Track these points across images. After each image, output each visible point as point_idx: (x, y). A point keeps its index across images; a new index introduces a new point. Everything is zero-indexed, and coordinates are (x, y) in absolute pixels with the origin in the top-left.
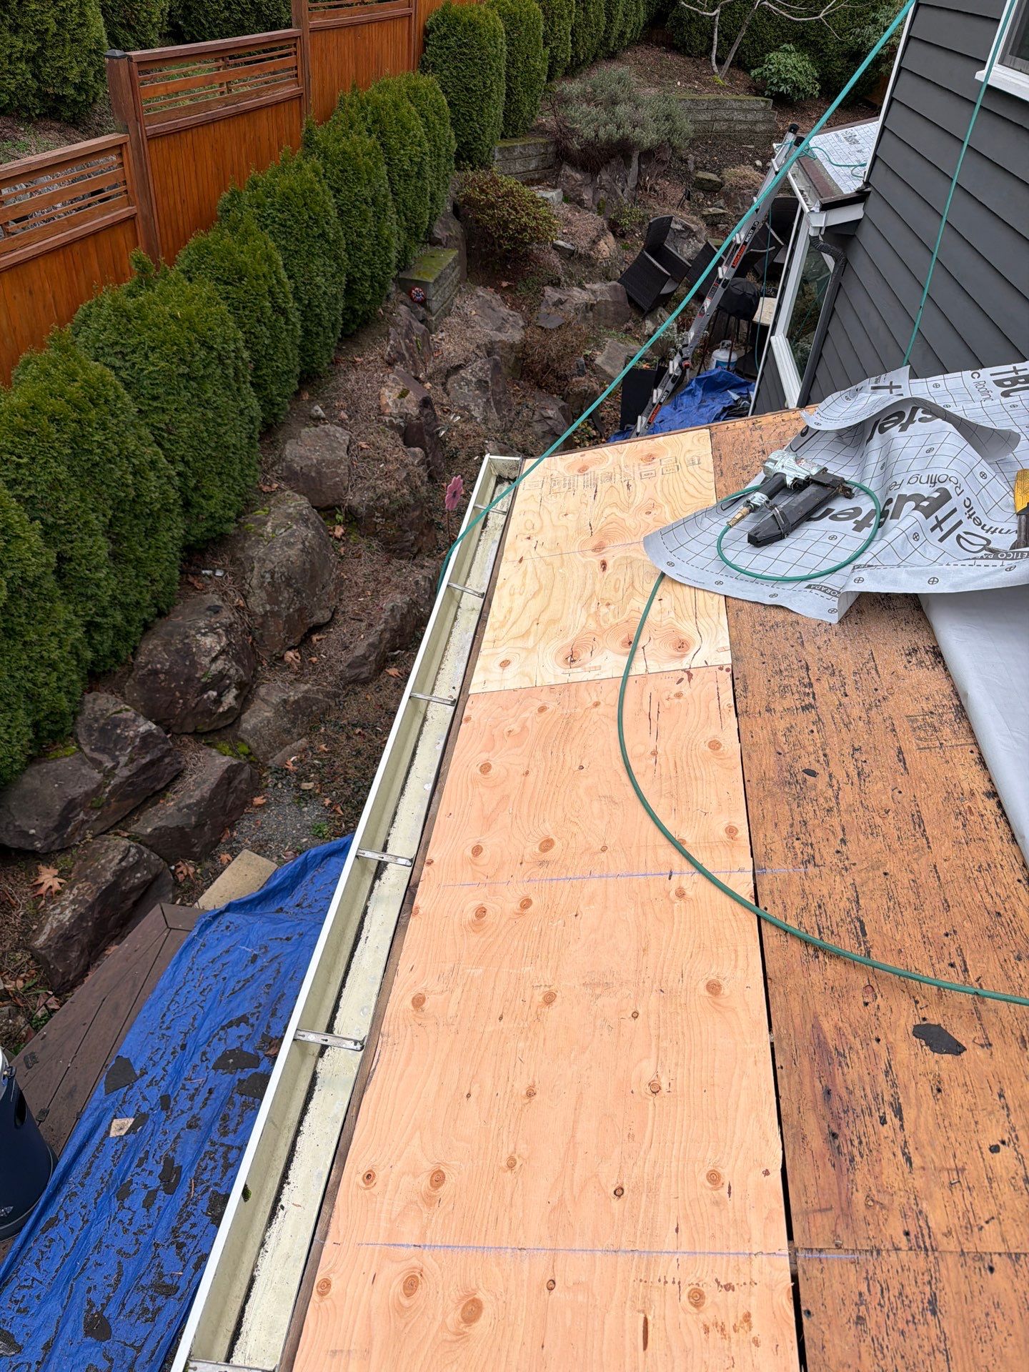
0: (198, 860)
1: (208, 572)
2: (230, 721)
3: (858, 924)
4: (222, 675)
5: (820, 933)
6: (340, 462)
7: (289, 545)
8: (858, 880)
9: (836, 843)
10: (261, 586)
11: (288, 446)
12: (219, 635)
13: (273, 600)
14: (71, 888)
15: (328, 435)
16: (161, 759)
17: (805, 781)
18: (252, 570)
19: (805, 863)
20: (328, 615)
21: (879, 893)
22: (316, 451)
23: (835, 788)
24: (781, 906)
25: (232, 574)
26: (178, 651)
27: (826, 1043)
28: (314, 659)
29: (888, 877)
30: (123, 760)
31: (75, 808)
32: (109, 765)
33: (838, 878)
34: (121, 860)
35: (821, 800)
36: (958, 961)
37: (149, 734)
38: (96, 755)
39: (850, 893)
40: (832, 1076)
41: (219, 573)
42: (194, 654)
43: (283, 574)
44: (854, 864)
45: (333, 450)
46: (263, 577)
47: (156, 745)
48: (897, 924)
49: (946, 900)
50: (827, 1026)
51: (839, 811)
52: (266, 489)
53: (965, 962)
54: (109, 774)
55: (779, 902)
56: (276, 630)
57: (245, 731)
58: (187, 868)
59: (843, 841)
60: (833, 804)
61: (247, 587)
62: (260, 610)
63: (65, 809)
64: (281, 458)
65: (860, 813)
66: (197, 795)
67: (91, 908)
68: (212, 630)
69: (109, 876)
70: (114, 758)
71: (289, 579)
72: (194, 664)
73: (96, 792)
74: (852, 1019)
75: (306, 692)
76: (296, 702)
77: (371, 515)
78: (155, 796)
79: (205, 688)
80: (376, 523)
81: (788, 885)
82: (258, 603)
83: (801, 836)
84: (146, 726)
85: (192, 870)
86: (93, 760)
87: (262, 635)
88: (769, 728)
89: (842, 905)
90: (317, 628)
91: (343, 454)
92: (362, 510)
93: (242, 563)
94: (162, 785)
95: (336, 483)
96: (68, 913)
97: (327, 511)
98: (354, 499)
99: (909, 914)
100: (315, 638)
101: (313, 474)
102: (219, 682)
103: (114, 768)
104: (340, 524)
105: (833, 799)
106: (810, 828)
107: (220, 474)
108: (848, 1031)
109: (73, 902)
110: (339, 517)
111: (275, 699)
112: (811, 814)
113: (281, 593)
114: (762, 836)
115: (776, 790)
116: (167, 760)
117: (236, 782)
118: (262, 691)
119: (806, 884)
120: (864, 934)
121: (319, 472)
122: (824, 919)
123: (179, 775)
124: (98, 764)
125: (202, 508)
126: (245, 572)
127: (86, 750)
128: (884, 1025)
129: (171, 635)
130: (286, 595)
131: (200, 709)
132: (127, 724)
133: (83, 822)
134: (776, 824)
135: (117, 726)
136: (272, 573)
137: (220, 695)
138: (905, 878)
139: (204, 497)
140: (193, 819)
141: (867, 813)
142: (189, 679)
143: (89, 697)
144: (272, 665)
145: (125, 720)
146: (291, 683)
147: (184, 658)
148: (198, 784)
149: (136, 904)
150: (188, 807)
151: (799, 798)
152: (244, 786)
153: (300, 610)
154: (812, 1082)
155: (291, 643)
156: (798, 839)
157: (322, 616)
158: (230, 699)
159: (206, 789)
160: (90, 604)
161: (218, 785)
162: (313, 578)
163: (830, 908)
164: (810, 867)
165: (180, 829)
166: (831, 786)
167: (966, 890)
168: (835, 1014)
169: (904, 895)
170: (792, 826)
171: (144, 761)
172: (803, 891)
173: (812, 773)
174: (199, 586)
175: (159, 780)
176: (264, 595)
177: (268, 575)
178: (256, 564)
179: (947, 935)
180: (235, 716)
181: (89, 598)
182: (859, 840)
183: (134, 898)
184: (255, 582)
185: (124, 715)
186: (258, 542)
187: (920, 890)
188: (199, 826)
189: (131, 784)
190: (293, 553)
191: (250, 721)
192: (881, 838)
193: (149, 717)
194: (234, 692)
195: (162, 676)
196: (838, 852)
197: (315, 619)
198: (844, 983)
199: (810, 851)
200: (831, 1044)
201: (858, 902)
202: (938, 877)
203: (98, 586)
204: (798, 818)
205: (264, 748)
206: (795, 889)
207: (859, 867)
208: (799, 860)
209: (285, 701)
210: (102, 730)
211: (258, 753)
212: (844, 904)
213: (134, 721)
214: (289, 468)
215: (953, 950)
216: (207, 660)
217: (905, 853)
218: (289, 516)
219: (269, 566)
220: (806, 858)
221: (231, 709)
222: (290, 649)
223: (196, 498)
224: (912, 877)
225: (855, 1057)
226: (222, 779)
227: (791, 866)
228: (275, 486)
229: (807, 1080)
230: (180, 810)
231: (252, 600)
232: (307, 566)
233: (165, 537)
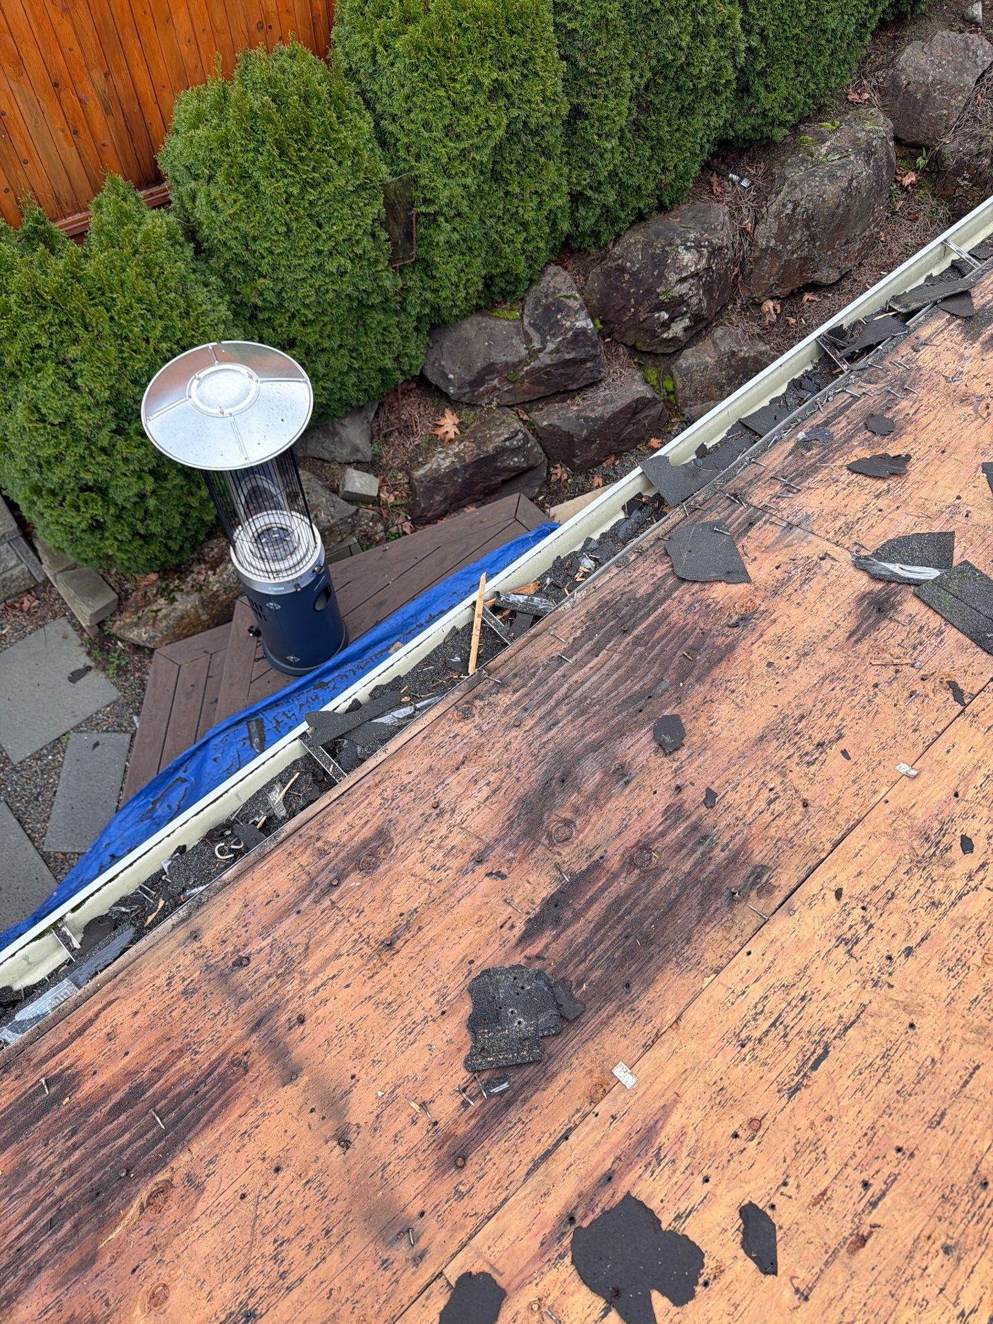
0: (575, 470)
1: (735, 178)
2: (670, 350)
3: (820, 1051)
4: (682, 300)
5: (773, 1024)
6: (961, 90)
7: (832, 177)
8: (873, 1007)
9: (897, 946)
10: (777, 216)
11: (908, 49)
12: (701, 255)
13: (782, 237)
14: (461, 442)
15: (967, 48)
16: (584, 361)
17: (948, 849)
18: (778, 193)
19: (842, 940)
20: (834, 276)
21: (880, 1040)
22: (940, 66)
23: (972, 884)
24: (766, 964)
25: (758, 190)
26: (653, 256)
27: (657, 1134)
28: (792, 321)
29: (911, 1032)
30: (551, 346)
31: (492, 373)
32: (537, 345)
33: (855, 986)
34: (507, 440)
35: (940, 885)
36: (877, 1187)
37: (583, 331)
38: (531, 331)
39: (849, 1013)
40: (629, 1166)
41: (745, 183)
42: (666, 266)
43: (807, 210)
44: (891, 986)
45: (961, 70)
46: (784, 205)
47: (584, 346)
48: (861, 1089)
49: (943, 1115)
50: (677, 1119)
51: (945, 914)
52: (853, 97)
53: (883, 1194)
54: (533, 354)
55: (768, 957)
56: (769, 272)
57: (679, 368)
58: (560, 472)
59: (909, 951)
60: (947, 900)
61: (764, 210)
62: (762, 243)
63: (484, 369)
64: (891, 63)
65: (964, 935)
66: (599, 411)
67: (466, 468)
68: (698, 246)
69: (490, 448)
70: (544, 342)
71: (811, 218)
72: (662, 276)
73: (516, 366)
74: (705, 1137)
75: (761, 353)
76: (744, 359)
77: (957, 172)
78: (565, 394)
79: (660, 307)
80: (959, 186)
81: (798, 949)
82: (765, 235)
83: (871, 908)
84: (584, 322)
85: (565, 476)
86: (526, 334)
87: (751, 271)
88: (979, 755)
89: (827, 1016)
90: (815, 287)
91: (970, 80)
92: (951, 163)
93: (773, 181)
94: (575, 387)
95: (940, 117)
96: (447, 463)
97: (907, 146)
98: (951, 146)
99: (886, 1090)
100: (807, 296)
101: (919, 96)
102: (675, 306)
103: (540, 350)
104: (916, 170)
105: (954, 895)
106: (891, 905)
107: (798, 63)
108: (690, 1142)
109: (456, 455)
110: (921, 162)
111: (724, 347)
112: (911, 892)
113: (794, 231)
114: (831, 874)
115: (904, 834)
116: (589, 365)
117: (643, 415)
118: (719, 332)
119: (818, 963)
120: (815, 1067)
121: (927, 96)
122: (792, 1015)
123: (594, 383)
124: (529, 340)
125: (758, 100)
126: (770, 193)
127: (526, 321)
128: (728, 1172)
129: (658, 234)
130: (798, 236)
131: (646, 325)
132: (569, 312)
133: (495, 388)
134: (860, 874)
135: (560, 311)
136: (796, 205)
137: (672, 320)
138: (928, 1049)
139: (767, 86)
140: (585, 433)
141: (974, 941)
142: (650, 291)
143: (552, 269)
144: (745, 308)
145: (569, 308)
146: (752, 337)
147: (655, 267)
148: (606, 401)
149: (504, 482)
150: (586, 419)
151: (919, 863)
152: (646, 422)
153: (805, 260)
154: (607, 1154)
155: (777, 293)
156: (864, 908)
157: (827, 275)
158: (678, 329)
159: (610, 409)
160: (587, 174)
161: (621, 411)
162: (840, 227)
163: (811, 1008)
164: (843, 948)
165: (570, 436)
166: (970, 878)
167: (980, 1125)
168: (697, 1115)
169: (904, 1067)
170: (875, 888)
171: (567, 356)
172: (806, 967)
173: (967, 845)
174: (717, 189)
175: (574, 380)
176: (775, 230)
177: (790, 206)
178: (785, 188)
179: (899, 1150)
180: (678, 347)
181: (590, 166)
182: (928, 964)
183: (505, 476)
184: (774, 208)
185: (571, 303)
186: (804, 161)
187: (929, 1078)
188: (588, 441)
189: (548, 373)
190: (831, 190)
191: (688, 359)
192: (955, 983)
193: (592, 316)
194: (686, 322)
195: (627, 277)
196: (890, 958)
197: (817, 276)
198: (738, 1095)
199: (861, 932)
200: (661, 1139)
201: (846, 1029)
202: (967, 1082)
203: (601, 155)
204: (891, 885)
205: (688, 393)
206: (800, 959)
207: (891, 992)
208: (839, 932)
209: (733, 354)
210: (547, 308)
211: (680, 395)
212: (830, 1019)
213: (576, 312)
214: (894, 80)
215: (886, 1172)
216: (676, 277)
217: (962, 1022)
218: (855, 141)
219: (797, 195)
220: (849, 936)
221: (675, 339)
222: (772, 298)
223: (758, 87)
224: (937, 1055)
225: (667, 1172)
226: (628, 406)
227: (822, 931)
228: (866, 96)
229: (605, 1148)
230: (578, 418)
231: (761, 227)
232: (840, 211)
233: (698, 122)
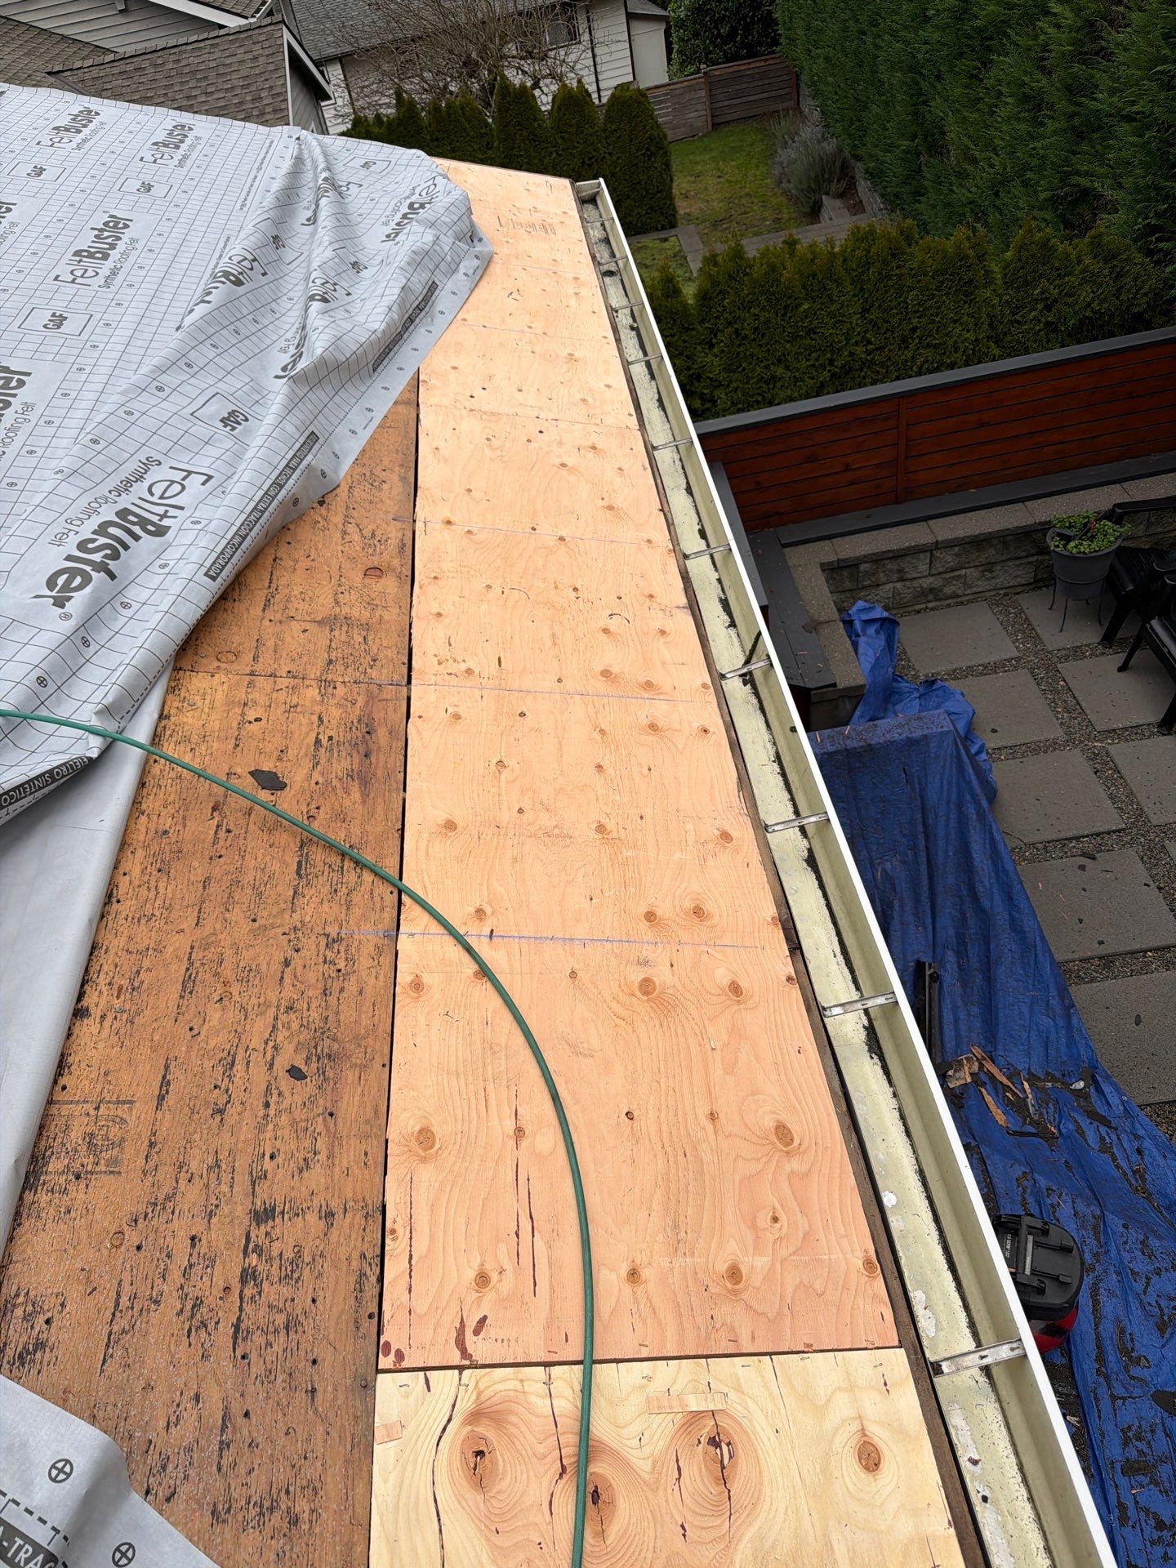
3: (303, 872)
5: (342, 868)
8: (287, 916)
9: (297, 961)
17: (308, 1060)
19: (338, 939)
21: (269, 901)
23: (271, 1044)
24: (376, 894)
27: (360, 784)
29: (253, 917)
33: (308, 919)
35: (295, 1026)
36: (222, 834)
39: (300, 901)
40: (361, 764)
44: (284, 934)
48: (263, 870)
49: (204, 887)
50: (356, 795)
51: (278, 1007)
53: (216, 833)
55: (377, 899)
59: (287, 963)
60: (283, 1018)
81: (363, 915)
83: (334, 975)
89: (313, 891)
99: (248, 879)
106: (321, 985)
108: (340, 792)
112: (313, 1006)
114: (381, 978)
115: (350, 1047)
119: (343, 916)
120: (299, 863)
122: (335, 879)
128: (308, 793)
134: (361, 993)
138: (237, 914)
141: (244, 1001)
151: (322, 1032)
154: (377, 763)
156: (339, 971)
163: (326, 890)
164: (334, 935)
166: (275, 1048)
167: (179, 896)
168: (347, 803)
169: (244, 896)
170: (342, 990)
172: (348, 909)
173: (295, 1073)
179: (220, 857)
182: (268, 964)
187: (225, 900)
192: (242, 964)
196: (297, 951)
198: (333, 825)
199: (329, 954)
200: (356, 784)
201: (295, 893)
202: (199, 912)
204: (332, 1000)
206: (357, 911)
207: (281, 930)
208: (344, 943)
212: (309, 892)
215: (221, 843)
217: (222, 944)
220: (336, 945)
224: (227, 915)
225: (340, 774)
227: (356, 936)
229: (381, 763)
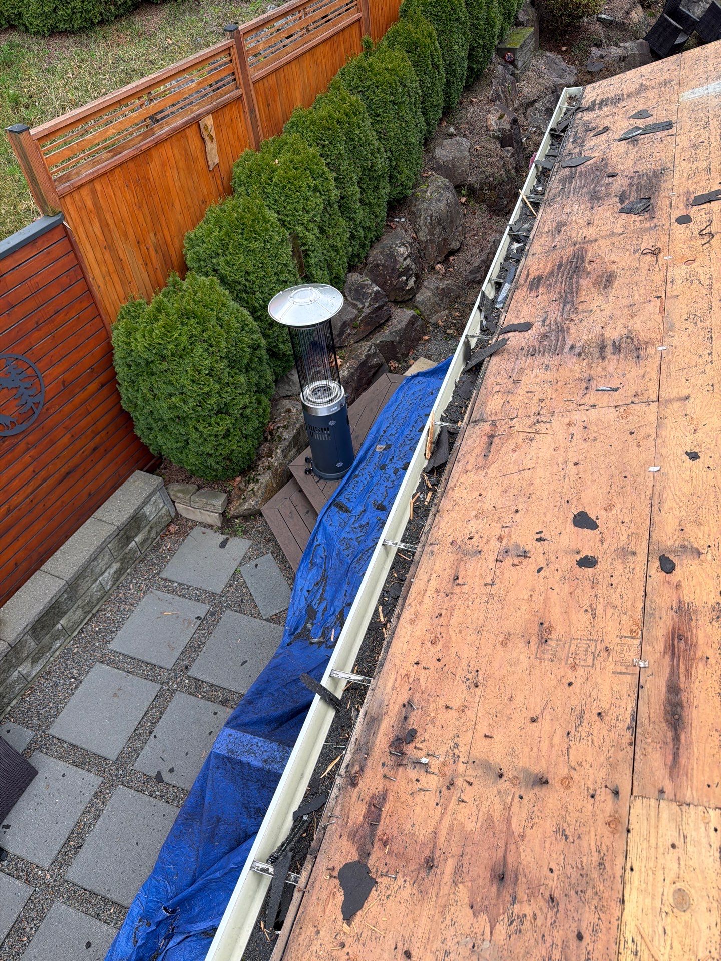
0: (399, 361)
1: (397, 220)
2: (411, 297)
4: (408, 268)
6: (465, 158)
7: (440, 201)
10: (425, 225)
11: (436, 150)
12: (407, 247)
13: (431, 233)
14: (346, 363)
15: (458, 143)
16: (382, 306)
18: (420, 216)
20: (458, 245)
22: (451, 152)
25: (409, 220)
26: (387, 255)
28: (451, 270)
30: (367, 304)
31: (346, 326)
32: (361, 306)
34: (368, 351)
37: (378, 292)
38: (354, 302)
41: (403, 220)
42: (395, 256)
43: (436, 217)
45: (461, 151)
46: (426, 219)
47: (381, 299)
52: (425, 175)
54: (360, 311)
56: (432, 251)
57: (418, 302)
58: (394, 364)
61: (417, 226)
62: (424, 239)
63: (342, 326)
64: (433, 157)
66: (399, 327)
67: (356, 370)
68: (403, 244)
69: (363, 357)
70: (363, 303)
71: (440, 220)
72: (395, 261)
73: (355, 319)
75: (448, 284)
76: (442, 289)
77: (482, 189)
78: (380, 327)
79: (400, 276)
80: (485, 194)
82: (423, 235)
84: (376, 288)
85: (397, 365)
86: (353, 304)
87: (424, 254)
90: (452, 253)
91: (467, 153)
92: (477, 186)
93: (415, 213)
94: (382, 321)
95: (462, 171)
96: (346, 373)
97: (458, 188)
98: (472, 179)
100: (451, 258)
101: (450, 166)
102: (406, 271)
103: (363, 308)
104: (463, 196)
109: (348, 368)
110: (463, 192)
111: (432, 287)
113: (435, 229)
116: (385, 308)
117: (415, 326)
118: (426, 283)
121: (453, 165)
123: (389, 318)
124: (355, 306)
125: (397, 179)
126: (416, 218)
127: (350, 299)
129: (383, 248)
130: (438, 230)
131: (397, 286)
132: (367, 287)
133: (350, 334)
135: (363, 288)
136: (431, 217)
137: (407, 280)
139: (398, 172)
140: (398, 338)
142: (394, 269)
143: (349, 275)
144: (429, 272)
145: (367, 285)
146: (440, 280)
147: (391, 258)
148: (398, 323)
149: (374, 374)
150: (395, 332)
152: (418, 328)
153: (445, 239)
155: (439, 259)
157: (455, 245)
158: (411, 283)
159: (403, 325)
160: (351, 223)
161: (408, 324)
162: (451, 221)
165: (392, 342)
171: (376, 306)
174: (393, 226)
175: (381, 318)
176: (427, 231)
177: (429, 218)
178: (422, 213)
180: (414, 291)
181: (351, 220)
183: (373, 371)
184: (421, 223)
185: (366, 282)
186: (423, 201)
188: (400, 343)
189: (370, 318)
190: (442, 205)
191: (420, 297)
193: (377, 285)
194: (413, 279)
195: (380, 268)
197: (451, 246)
203: (355, 213)
205: (427, 312)
209: (438, 288)
210: (356, 290)
211: (425, 314)
213: (371, 285)
214: (437, 162)
216: (402, 259)
218: (439, 187)
219: (430, 212)
221: (412, 288)
222: (438, 263)
223: (395, 173)
226: (410, 321)
228: (430, 173)
230: (391, 333)
231: (420, 233)
232: (449, 214)
